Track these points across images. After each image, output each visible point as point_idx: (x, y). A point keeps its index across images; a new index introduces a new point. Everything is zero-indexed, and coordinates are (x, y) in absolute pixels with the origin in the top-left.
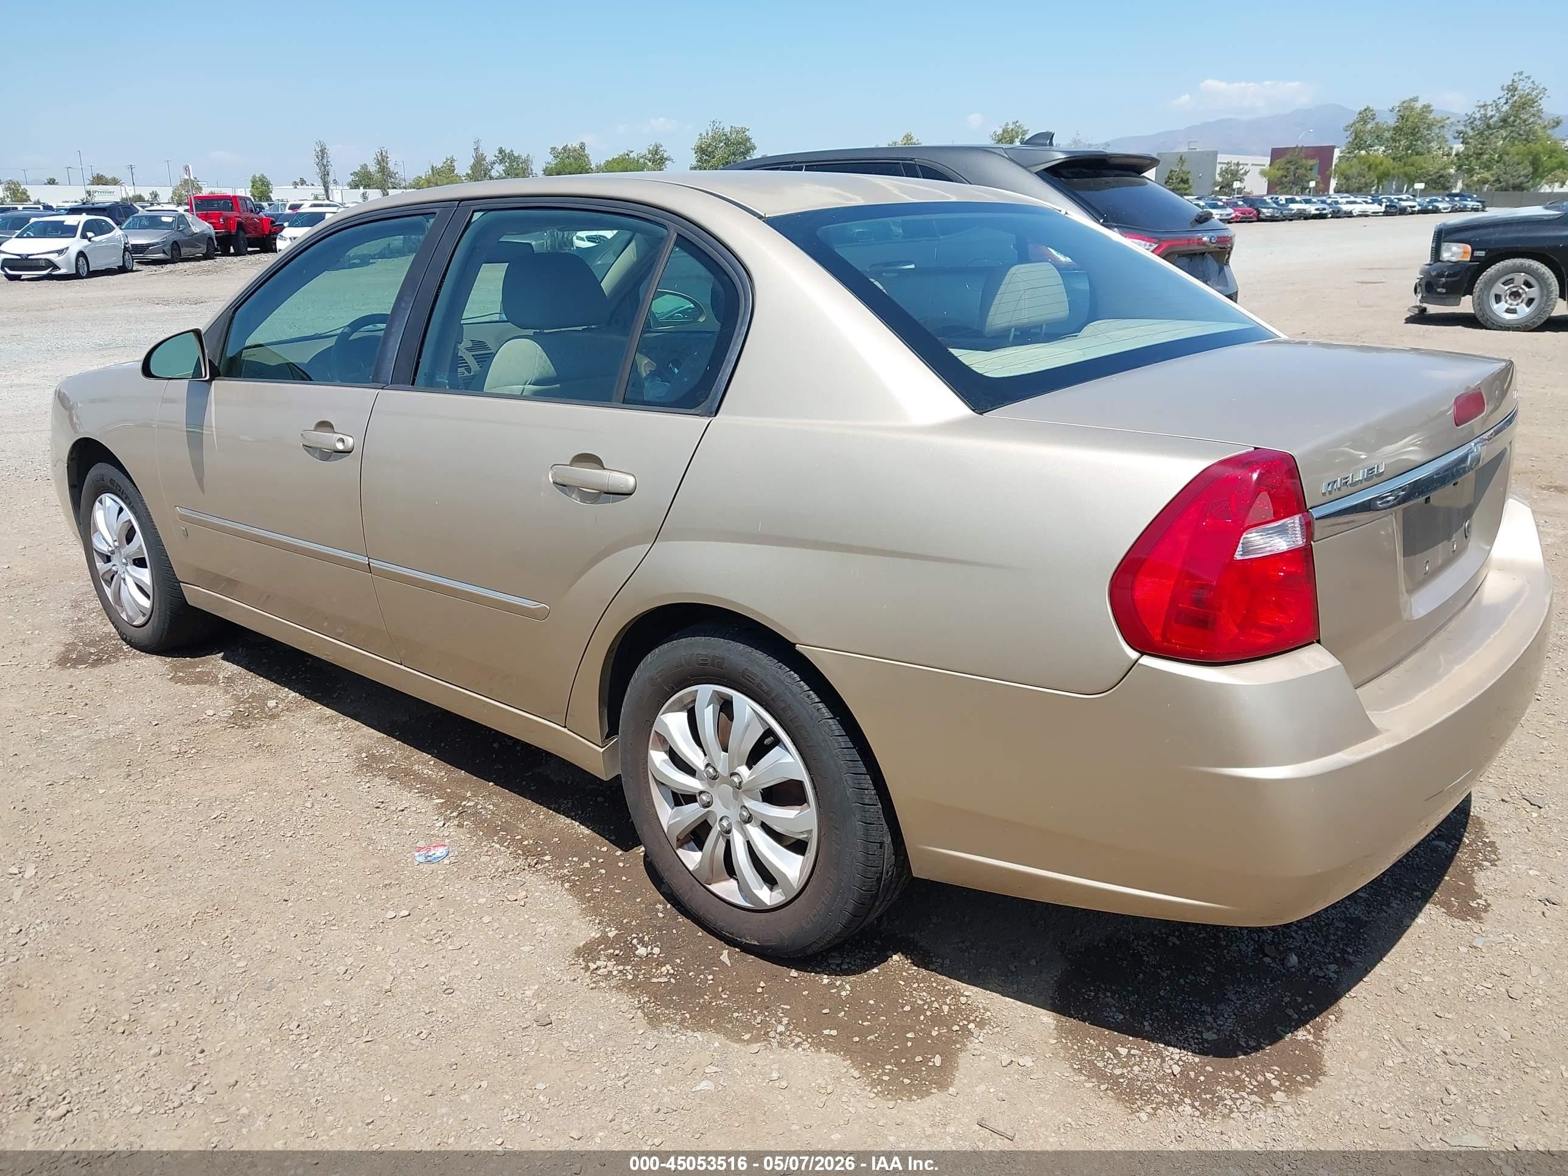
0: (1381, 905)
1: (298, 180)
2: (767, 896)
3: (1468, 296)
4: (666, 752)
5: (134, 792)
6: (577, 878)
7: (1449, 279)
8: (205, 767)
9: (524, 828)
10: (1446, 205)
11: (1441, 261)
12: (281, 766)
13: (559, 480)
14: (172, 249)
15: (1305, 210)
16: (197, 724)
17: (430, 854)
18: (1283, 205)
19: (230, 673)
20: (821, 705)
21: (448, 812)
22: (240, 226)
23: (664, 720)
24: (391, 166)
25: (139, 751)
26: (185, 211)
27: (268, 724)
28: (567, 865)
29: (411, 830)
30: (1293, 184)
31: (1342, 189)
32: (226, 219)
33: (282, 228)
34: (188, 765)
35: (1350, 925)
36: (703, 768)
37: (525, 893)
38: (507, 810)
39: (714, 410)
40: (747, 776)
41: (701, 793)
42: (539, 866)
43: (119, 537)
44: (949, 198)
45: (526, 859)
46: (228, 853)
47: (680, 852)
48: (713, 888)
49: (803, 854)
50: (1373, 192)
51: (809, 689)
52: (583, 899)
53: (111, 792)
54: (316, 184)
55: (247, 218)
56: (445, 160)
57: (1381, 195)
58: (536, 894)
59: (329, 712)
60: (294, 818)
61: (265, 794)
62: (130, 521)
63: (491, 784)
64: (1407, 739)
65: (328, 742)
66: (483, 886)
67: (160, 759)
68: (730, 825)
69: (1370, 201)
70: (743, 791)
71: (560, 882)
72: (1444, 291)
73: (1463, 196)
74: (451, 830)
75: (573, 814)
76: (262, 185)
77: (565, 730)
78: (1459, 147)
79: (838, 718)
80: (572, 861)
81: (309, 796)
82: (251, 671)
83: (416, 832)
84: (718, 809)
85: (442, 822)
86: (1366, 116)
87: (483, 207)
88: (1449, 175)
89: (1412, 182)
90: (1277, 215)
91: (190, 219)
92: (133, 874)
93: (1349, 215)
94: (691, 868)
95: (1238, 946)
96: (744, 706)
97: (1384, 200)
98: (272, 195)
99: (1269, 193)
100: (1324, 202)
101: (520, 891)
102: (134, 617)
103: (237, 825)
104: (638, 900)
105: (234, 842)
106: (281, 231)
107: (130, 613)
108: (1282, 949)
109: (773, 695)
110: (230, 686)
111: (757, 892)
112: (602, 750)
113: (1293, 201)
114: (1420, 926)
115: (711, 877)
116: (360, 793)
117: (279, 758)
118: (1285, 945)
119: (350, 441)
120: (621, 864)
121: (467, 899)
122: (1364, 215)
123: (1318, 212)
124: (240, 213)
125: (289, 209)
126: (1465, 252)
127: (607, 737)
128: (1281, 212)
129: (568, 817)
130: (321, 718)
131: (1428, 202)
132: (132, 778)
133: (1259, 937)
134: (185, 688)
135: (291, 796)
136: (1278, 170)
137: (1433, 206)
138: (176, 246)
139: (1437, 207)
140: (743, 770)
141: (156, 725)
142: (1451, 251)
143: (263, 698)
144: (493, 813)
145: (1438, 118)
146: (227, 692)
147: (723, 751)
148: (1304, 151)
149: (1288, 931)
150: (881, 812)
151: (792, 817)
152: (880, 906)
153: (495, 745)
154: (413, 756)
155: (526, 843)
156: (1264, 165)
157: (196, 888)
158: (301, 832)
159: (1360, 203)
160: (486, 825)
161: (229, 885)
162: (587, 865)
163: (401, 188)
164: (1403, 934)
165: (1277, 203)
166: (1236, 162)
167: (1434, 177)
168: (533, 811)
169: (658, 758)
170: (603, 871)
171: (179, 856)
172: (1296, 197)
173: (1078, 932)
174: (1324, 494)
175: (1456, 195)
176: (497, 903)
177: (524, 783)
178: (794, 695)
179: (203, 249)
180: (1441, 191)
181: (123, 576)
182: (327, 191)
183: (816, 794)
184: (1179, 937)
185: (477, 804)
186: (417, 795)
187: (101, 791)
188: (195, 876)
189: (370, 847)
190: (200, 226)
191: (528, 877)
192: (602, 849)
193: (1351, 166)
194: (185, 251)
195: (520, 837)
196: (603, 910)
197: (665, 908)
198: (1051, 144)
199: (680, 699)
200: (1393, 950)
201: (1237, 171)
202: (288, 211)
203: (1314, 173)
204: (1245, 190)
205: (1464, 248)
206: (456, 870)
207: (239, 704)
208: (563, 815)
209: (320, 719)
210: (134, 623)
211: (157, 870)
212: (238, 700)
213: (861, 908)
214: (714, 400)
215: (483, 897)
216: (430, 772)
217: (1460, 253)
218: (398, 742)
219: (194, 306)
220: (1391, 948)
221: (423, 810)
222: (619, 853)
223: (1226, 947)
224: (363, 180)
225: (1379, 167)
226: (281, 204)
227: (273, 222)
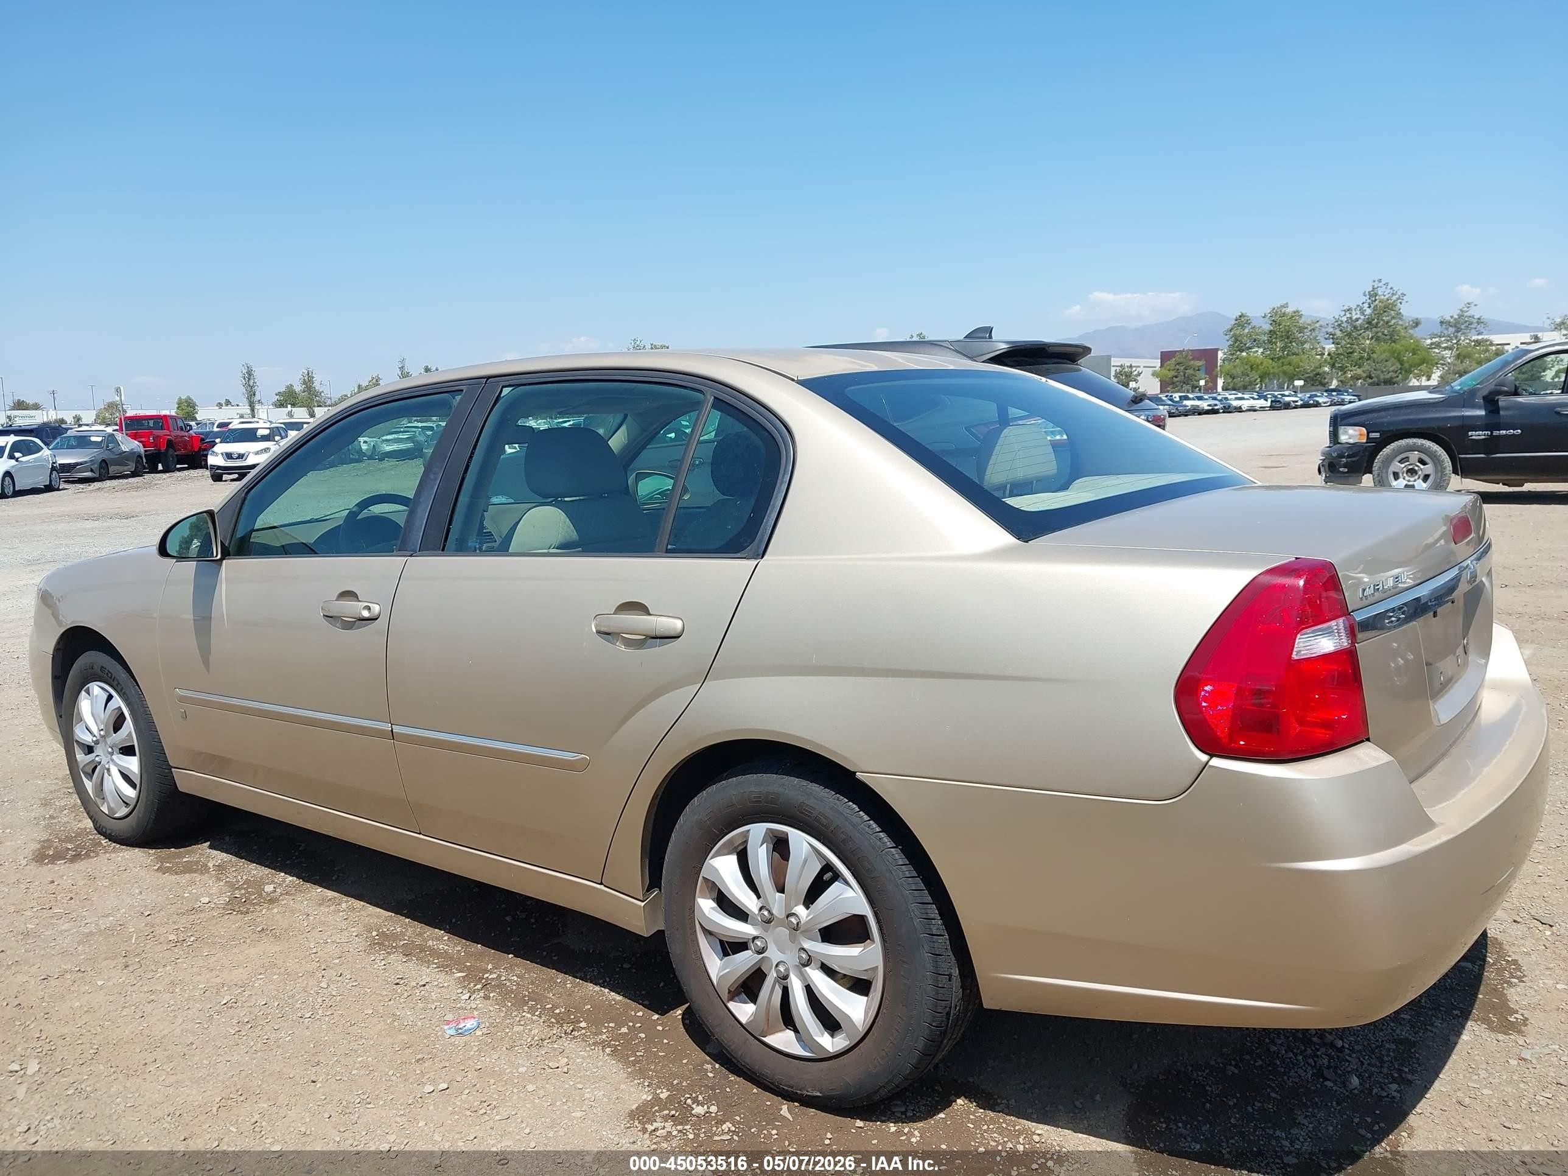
0: (1425, 1025)
1: (223, 402)
2: (829, 1043)
3: (1368, 475)
4: (713, 900)
5: (135, 982)
6: (617, 1043)
7: (1349, 460)
8: (206, 954)
9: (553, 997)
10: (1326, 400)
11: (1339, 443)
12: (289, 948)
13: (603, 629)
14: (101, 467)
15: (1198, 406)
16: (192, 912)
17: (460, 1027)
18: (1177, 402)
19: (220, 861)
20: (882, 835)
21: (472, 985)
22: (170, 444)
23: (714, 865)
24: (317, 385)
25: (133, 941)
26: (114, 431)
27: (268, 909)
28: (604, 1031)
29: (436, 1004)
30: (1184, 383)
31: (1230, 387)
32: (157, 438)
33: (214, 444)
34: (189, 953)
35: (1400, 1047)
36: (756, 912)
37: (566, 1060)
38: (532, 981)
39: (761, 552)
40: (805, 918)
41: (755, 938)
42: (576, 1033)
43: (106, 726)
44: (947, 366)
45: (562, 1027)
46: (245, 1038)
47: (731, 1005)
48: (768, 1040)
49: (867, 995)
50: (1258, 389)
51: (869, 819)
52: (627, 1063)
53: (110, 983)
54: (241, 404)
55: (177, 436)
56: (371, 379)
57: (1266, 391)
58: (578, 1061)
59: (330, 894)
60: (311, 999)
61: (275, 977)
62: (120, 708)
63: (511, 956)
64: (1461, 832)
65: (334, 923)
66: (521, 1056)
67: (159, 948)
68: (787, 970)
69: (1257, 397)
70: (801, 932)
71: (600, 1048)
72: (1346, 470)
73: (1340, 391)
74: (478, 1002)
75: (601, 981)
76: (187, 406)
77: (602, 887)
78: (1330, 347)
79: (900, 847)
80: (609, 1027)
81: (323, 976)
82: (242, 858)
83: (442, 1006)
84: (774, 954)
85: (468, 995)
86: (1242, 321)
87: (511, 382)
88: (1325, 372)
89: (1292, 379)
90: (1172, 411)
91: (120, 438)
92: (146, 1064)
93: (1239, 410)
94: (744, 1020)
95: (1296, 1072)
96: (800, 841)
97: (1269, 396)
98: (197, 416)
99: (1162, 392)
100: (1215, 399)
101: (560, 1058)
102: (116, 809)
103: (250, 1009)
104: (685, 1061)
105: (250, 1026)
106: (213, 447)
107: (112, 805)
108: (1341, 1072)
109: (832, 828)
110: (222, 873)
111: (819, 1039)
112: (643, 904)
113: (1187, 398)
114: (1467, 1043)
115: (766, 1028)
116: (376, 971)
117: (286, 940)
118: (1342, 1069)
119: (376, 609)
120: (660, 1028)
121: (506, 1069)
122: (1252, 409)
123: (1210, 408)
124: (170, 431)
125: (217, 427)
126: (1361, 435)
127: (648, 891)
128: (1177, 409)
129: (596, 984)
130: (323, 900)
131: (1309, 397)
132: (131, 969)
133: (1315, 1062)
134: (173, 878)
135: (304, 977)
136: (1169, 370)
137: (1314, 401)
138: (104, 463)
139: (1317, 402)
140: (800, 910)
141: (148, 915)
142: (1348, 434)
143: (260, 884)
144: (518, 984)
145: (1309, 321)
146: (219, 880)
147: (778, 892)
148: (1190, 353)
149: (1342, 1055)
150: (948, 942)
151: (856, 954)
152: (948, 1043)
153: (508, 918)
154: (425, 933)
155: (557, 1011)
156: (1155, 367)
157: (215, 1075)
158: (320, 1012)
159: (1248, 399)
160: (513, 996)
161: (251, 1069)
162: (624, 1030)
163: (326, 406)
164: (1452, 1051)
165: (1172, 400)
166: (1129, 365)
167: (1311, 375)
168: (559, 981)
169: (706, 906)
170: (643, 1035)
171: (192, 1044)
172: (1188, 394)
173: (1135, 1067)
174: (1361, 599)
175: (1333, 390)
176: (539, 1071)
177: (545, 953)
178: (854, 826)
179: (132, 467)
180: (1320, 387)
181: (107, 766)
182: (253, 410)
183: (881, 929)
184: (1236, 1066)
185: (499, 976)
186: (437, 970)
187: (100, 983)
188: (213, 1062)
189: (396, 1024)
190: (129, 445)
191: (566, 1043)
192: (638, 1014)
193: (1235, 367)
194: (113, 469)
195: (550, 1006)
196: (651, 1073)
197: (714, 1068)
198: (990, 337)
199: (730, 841)
200: (1446, 1067)
201: (1131, 373)
202: (216, 429)
203: (1202, 374)
204: (1140, 390)
205: (1359, 430)
206: (490, 1041)
207: (234, 891)
208: (591, 982)
209: (322, 902)
210: (116, 815)
211: (170, 1059)
212: (232, 886)
213: (931, 1045)
214: (761, 541)
215: (523, 1066)
216: (447, 947)
217: (1356, 436)
218: (407, 920)
219: (125, 520)
220: (1444, 1065)
221: (446, 985)
222: (656, 1017)
223: (1284, 1073)
224: (288, 399)
225: (1260, 367)
226: (210, 423)
227: (202, 440)
